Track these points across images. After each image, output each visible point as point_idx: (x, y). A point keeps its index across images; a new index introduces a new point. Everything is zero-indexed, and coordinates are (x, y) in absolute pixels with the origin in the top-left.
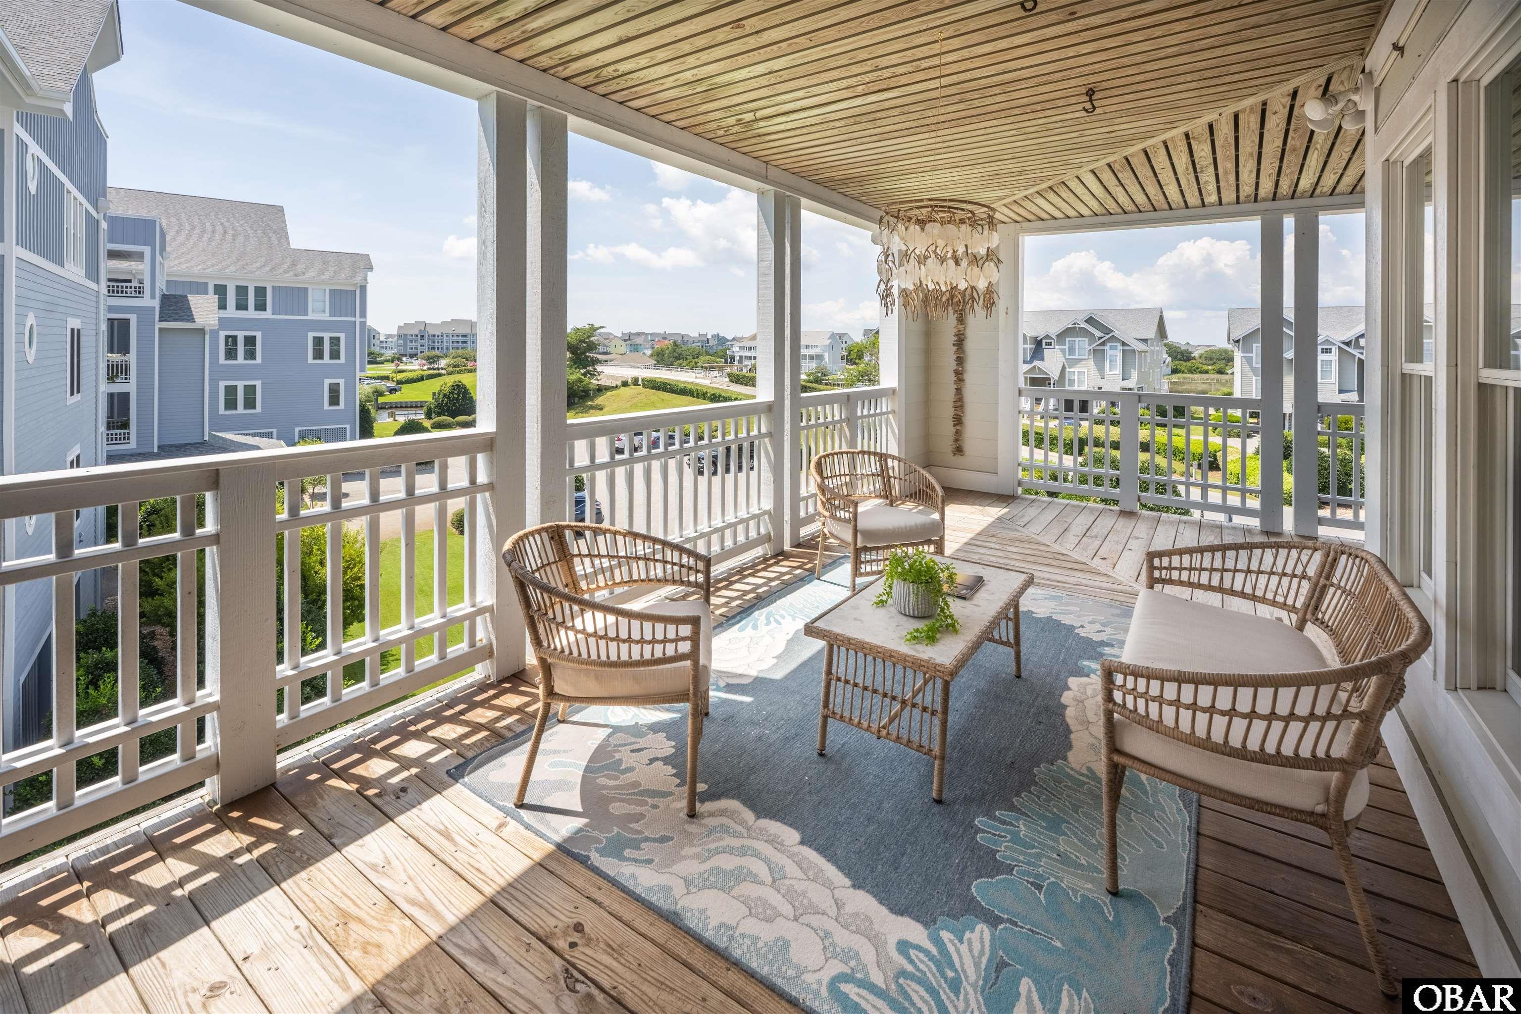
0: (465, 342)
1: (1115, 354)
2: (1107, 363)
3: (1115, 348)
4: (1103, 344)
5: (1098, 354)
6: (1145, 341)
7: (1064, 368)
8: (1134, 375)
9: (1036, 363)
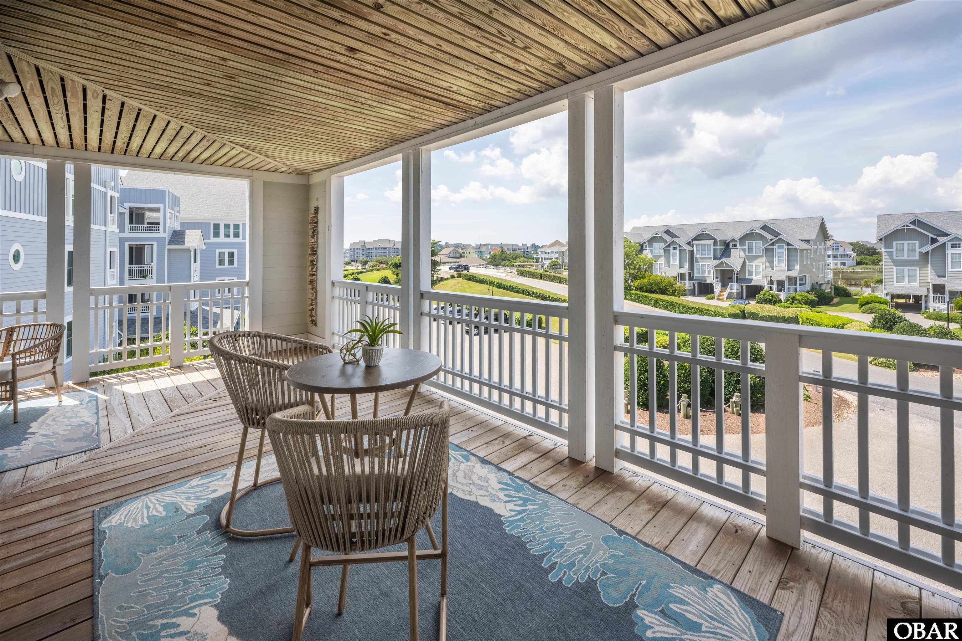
0: (385, 252)
1: (782, 251)
2: (776, 259)
3: (782, 247)
4: (773, 244)
5: (769, 252)
6: (808, 241)
7: (744, 263)
8: (797, 267)
9: (724, 259)
